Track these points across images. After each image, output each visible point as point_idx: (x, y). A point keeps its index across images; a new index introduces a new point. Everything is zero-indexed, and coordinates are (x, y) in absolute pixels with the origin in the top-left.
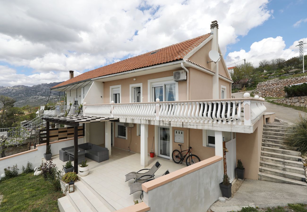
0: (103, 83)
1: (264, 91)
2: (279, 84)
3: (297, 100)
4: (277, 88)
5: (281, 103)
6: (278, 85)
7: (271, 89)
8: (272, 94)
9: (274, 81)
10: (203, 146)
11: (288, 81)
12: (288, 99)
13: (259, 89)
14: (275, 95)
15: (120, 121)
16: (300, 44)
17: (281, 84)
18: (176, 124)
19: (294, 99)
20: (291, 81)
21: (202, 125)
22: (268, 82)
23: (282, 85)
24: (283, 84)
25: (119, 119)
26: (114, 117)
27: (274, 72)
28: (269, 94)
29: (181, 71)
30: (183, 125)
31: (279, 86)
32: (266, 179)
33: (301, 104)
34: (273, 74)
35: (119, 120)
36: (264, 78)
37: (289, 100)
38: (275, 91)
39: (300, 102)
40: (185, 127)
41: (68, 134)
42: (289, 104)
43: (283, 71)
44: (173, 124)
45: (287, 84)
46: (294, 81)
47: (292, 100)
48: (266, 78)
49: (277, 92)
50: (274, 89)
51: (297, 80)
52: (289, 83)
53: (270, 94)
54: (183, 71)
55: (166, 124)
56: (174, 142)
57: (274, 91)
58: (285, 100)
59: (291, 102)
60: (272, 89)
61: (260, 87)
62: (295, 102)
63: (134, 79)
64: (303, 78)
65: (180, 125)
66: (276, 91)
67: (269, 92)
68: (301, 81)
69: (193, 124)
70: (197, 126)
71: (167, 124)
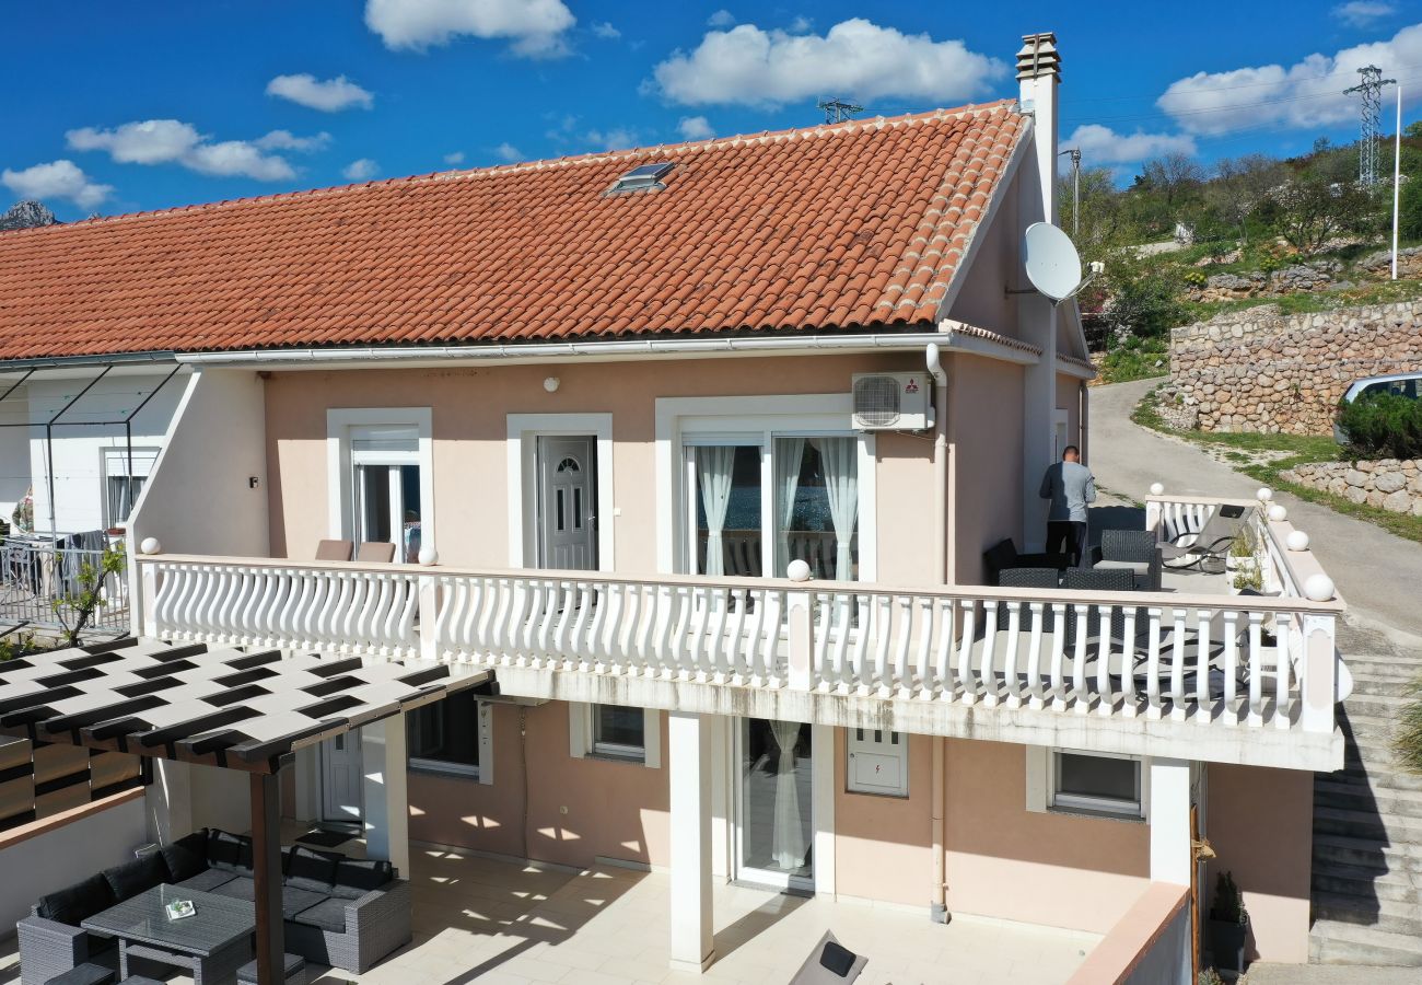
0: (261, 382)
1: (1210, 389)
2: (1287, 351)
3: (1397, 479)
4: (1278, 376)
5: (1321, 487)
6: (1280, 359)
7: (1244, 381)
8: (1250, 409)
9: (1253, 323)
10: (1028, 809)
11: (1329, 337)
12: (1355, 468)
13: (1183, 374)
14: (1266, 417)
15: (504, 691)
16: (1366, 82)
17: (1296, 351)
18: (926, 716)
19: (1381, 470)
20: (1342, 336)
21: (1087, 729)
22: (1225, 329)
23: (1299, 359)
24: (1305, 350)
25: (492, 673)
26: (447, 659)
27: (1236, 249)
28: (1233, 410)
29: (902, 378)
30: (970, 724)
31: (1286, 360)
32: (1345, 954)
33: (1416, 500)
34: (1230, 259)
35: (498, 679)
36: (1186, 280)
37: (1361, 478)
38: (1267, 391)
39: (1410, 487)
40: (981, 734)
41: (42, 789)
42: (1358, 496)
43: (1284, 243)
44: (905, 718)
45: (1323, 350)
46: (1356, 337)
47: (1372, 476)
48: (1194, 283)
49: (1276, 397)
50: (1263, 380)
51: (1373, 334)
52: (1333, 347)
53: (1240, 410)
54: (919, 378)
55: (859, 714)
56: (847, 791)
57: (1258, 391)
58: (1340, 473)
59: (1366, 488)
60: (1249, 381)
61: (1187, 365)
62: (1386, 485)
63: (551, 385)
64: (1399, 325)
65: (954, 724)
66: (1271, 390)
67: (1234, 400)
68: (1393, 340)
69: (1034, 723)
70: (1056, 730)
71: (865, 719)
